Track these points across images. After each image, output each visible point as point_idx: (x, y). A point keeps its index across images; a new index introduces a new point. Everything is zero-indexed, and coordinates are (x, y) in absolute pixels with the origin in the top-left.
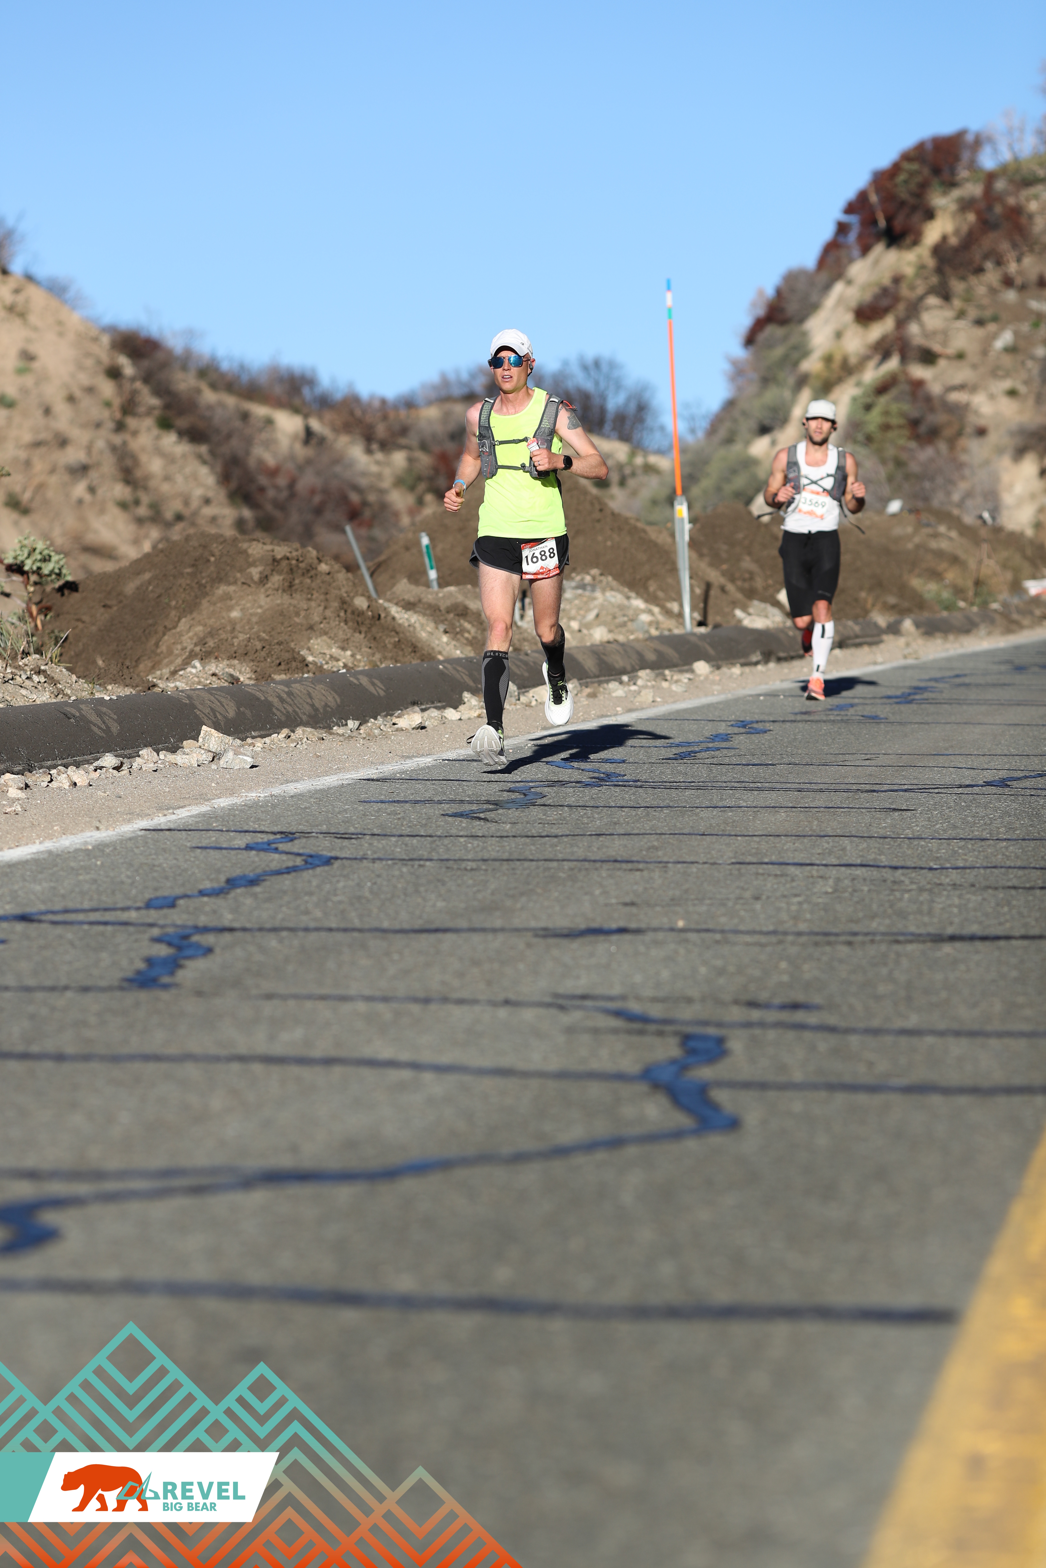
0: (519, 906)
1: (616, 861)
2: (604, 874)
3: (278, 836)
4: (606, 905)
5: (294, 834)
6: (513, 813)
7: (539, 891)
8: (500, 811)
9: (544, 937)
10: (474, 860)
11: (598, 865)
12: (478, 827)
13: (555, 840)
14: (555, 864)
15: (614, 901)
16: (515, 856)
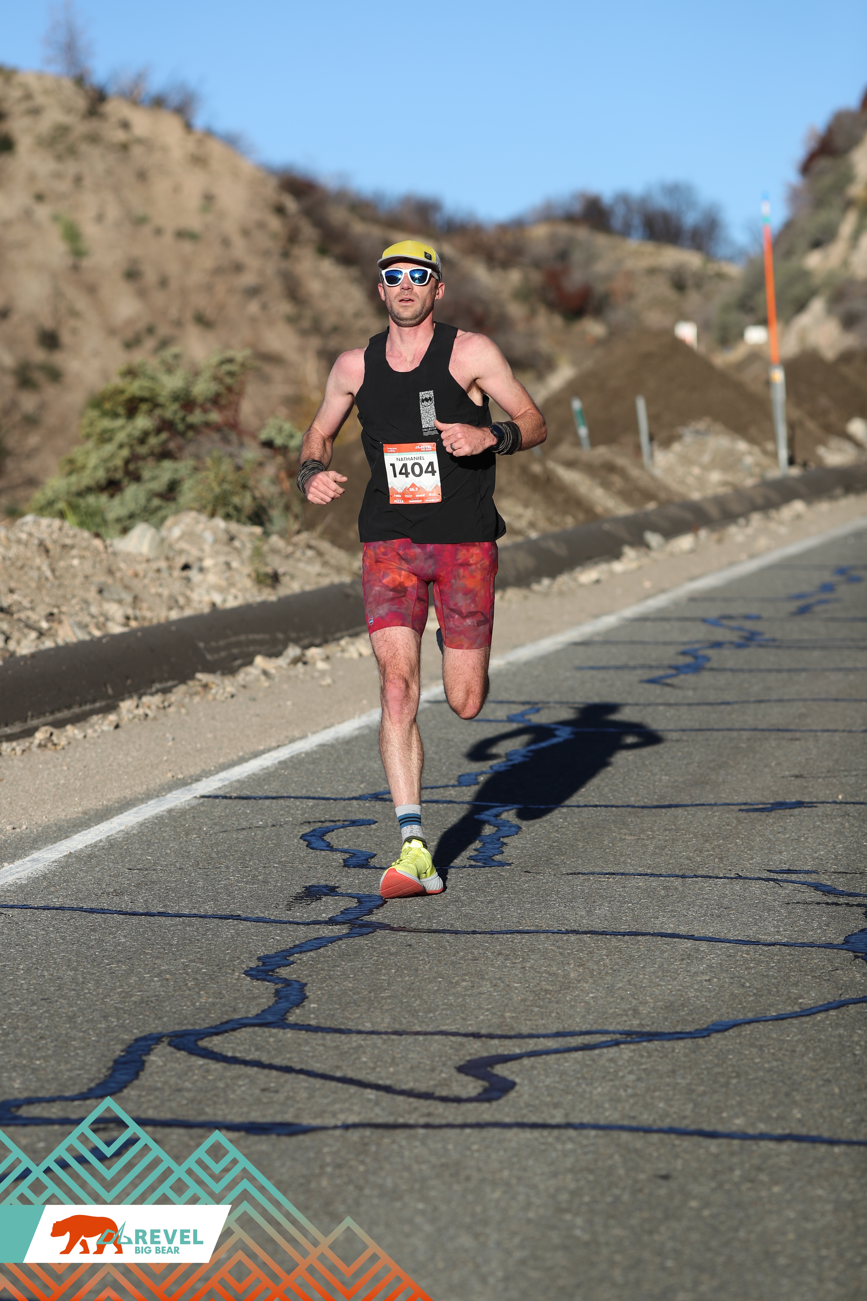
0: (721, 779)
1: (779, 730)
2: (774, 744)
3: (527, 707)
4: (783, 777)
5: (536, 703)
6: (690, 679)
7: (732, 763)
8: (682, 677)
9: (747, 811)
10: (676, 731)
11: (767, 734)
12: (670, 695)
13: (729, 708)
14: (735, 734)
15: (787, 773)
16: (704, 727)
